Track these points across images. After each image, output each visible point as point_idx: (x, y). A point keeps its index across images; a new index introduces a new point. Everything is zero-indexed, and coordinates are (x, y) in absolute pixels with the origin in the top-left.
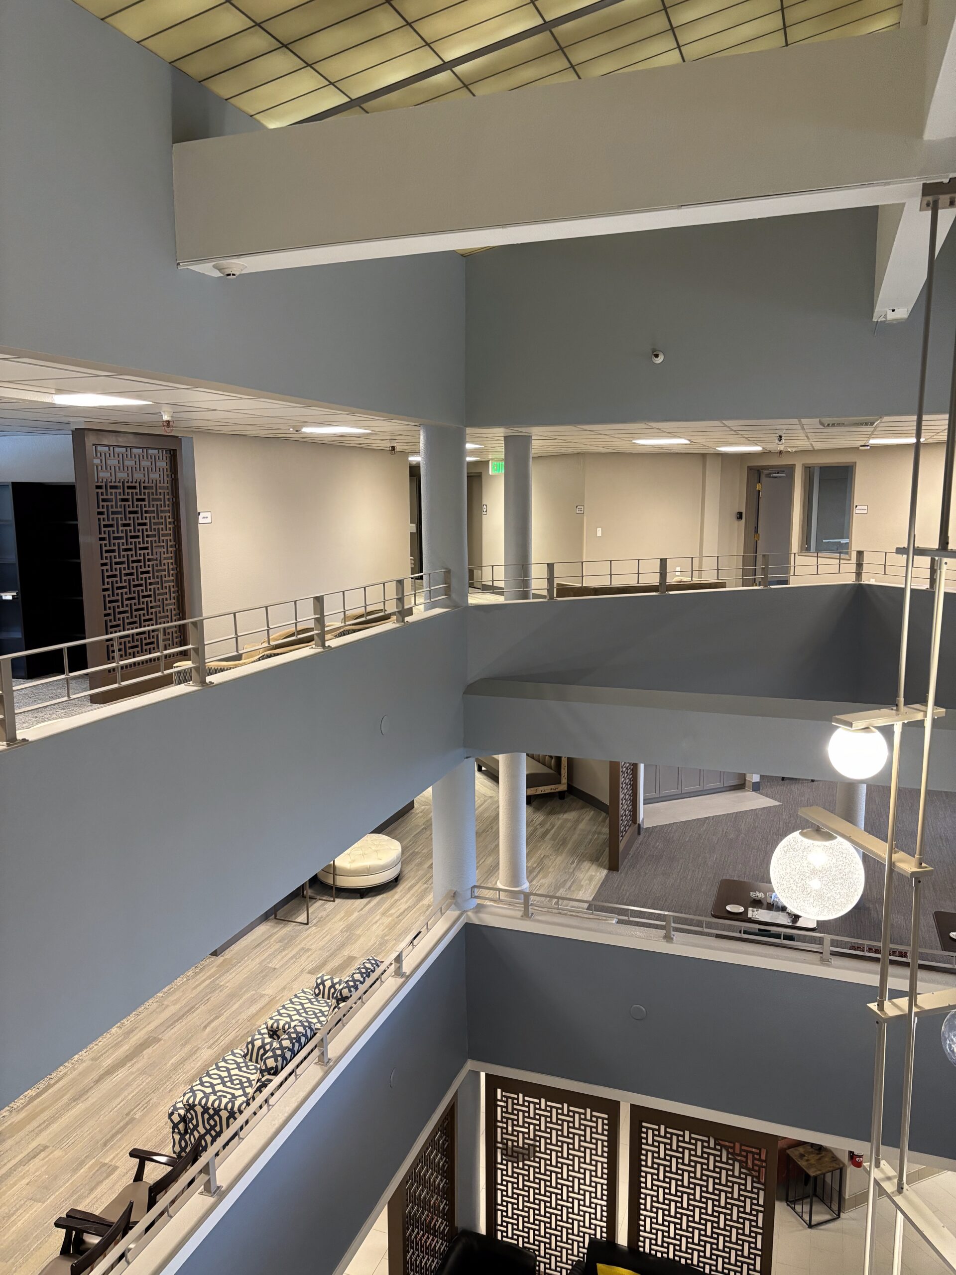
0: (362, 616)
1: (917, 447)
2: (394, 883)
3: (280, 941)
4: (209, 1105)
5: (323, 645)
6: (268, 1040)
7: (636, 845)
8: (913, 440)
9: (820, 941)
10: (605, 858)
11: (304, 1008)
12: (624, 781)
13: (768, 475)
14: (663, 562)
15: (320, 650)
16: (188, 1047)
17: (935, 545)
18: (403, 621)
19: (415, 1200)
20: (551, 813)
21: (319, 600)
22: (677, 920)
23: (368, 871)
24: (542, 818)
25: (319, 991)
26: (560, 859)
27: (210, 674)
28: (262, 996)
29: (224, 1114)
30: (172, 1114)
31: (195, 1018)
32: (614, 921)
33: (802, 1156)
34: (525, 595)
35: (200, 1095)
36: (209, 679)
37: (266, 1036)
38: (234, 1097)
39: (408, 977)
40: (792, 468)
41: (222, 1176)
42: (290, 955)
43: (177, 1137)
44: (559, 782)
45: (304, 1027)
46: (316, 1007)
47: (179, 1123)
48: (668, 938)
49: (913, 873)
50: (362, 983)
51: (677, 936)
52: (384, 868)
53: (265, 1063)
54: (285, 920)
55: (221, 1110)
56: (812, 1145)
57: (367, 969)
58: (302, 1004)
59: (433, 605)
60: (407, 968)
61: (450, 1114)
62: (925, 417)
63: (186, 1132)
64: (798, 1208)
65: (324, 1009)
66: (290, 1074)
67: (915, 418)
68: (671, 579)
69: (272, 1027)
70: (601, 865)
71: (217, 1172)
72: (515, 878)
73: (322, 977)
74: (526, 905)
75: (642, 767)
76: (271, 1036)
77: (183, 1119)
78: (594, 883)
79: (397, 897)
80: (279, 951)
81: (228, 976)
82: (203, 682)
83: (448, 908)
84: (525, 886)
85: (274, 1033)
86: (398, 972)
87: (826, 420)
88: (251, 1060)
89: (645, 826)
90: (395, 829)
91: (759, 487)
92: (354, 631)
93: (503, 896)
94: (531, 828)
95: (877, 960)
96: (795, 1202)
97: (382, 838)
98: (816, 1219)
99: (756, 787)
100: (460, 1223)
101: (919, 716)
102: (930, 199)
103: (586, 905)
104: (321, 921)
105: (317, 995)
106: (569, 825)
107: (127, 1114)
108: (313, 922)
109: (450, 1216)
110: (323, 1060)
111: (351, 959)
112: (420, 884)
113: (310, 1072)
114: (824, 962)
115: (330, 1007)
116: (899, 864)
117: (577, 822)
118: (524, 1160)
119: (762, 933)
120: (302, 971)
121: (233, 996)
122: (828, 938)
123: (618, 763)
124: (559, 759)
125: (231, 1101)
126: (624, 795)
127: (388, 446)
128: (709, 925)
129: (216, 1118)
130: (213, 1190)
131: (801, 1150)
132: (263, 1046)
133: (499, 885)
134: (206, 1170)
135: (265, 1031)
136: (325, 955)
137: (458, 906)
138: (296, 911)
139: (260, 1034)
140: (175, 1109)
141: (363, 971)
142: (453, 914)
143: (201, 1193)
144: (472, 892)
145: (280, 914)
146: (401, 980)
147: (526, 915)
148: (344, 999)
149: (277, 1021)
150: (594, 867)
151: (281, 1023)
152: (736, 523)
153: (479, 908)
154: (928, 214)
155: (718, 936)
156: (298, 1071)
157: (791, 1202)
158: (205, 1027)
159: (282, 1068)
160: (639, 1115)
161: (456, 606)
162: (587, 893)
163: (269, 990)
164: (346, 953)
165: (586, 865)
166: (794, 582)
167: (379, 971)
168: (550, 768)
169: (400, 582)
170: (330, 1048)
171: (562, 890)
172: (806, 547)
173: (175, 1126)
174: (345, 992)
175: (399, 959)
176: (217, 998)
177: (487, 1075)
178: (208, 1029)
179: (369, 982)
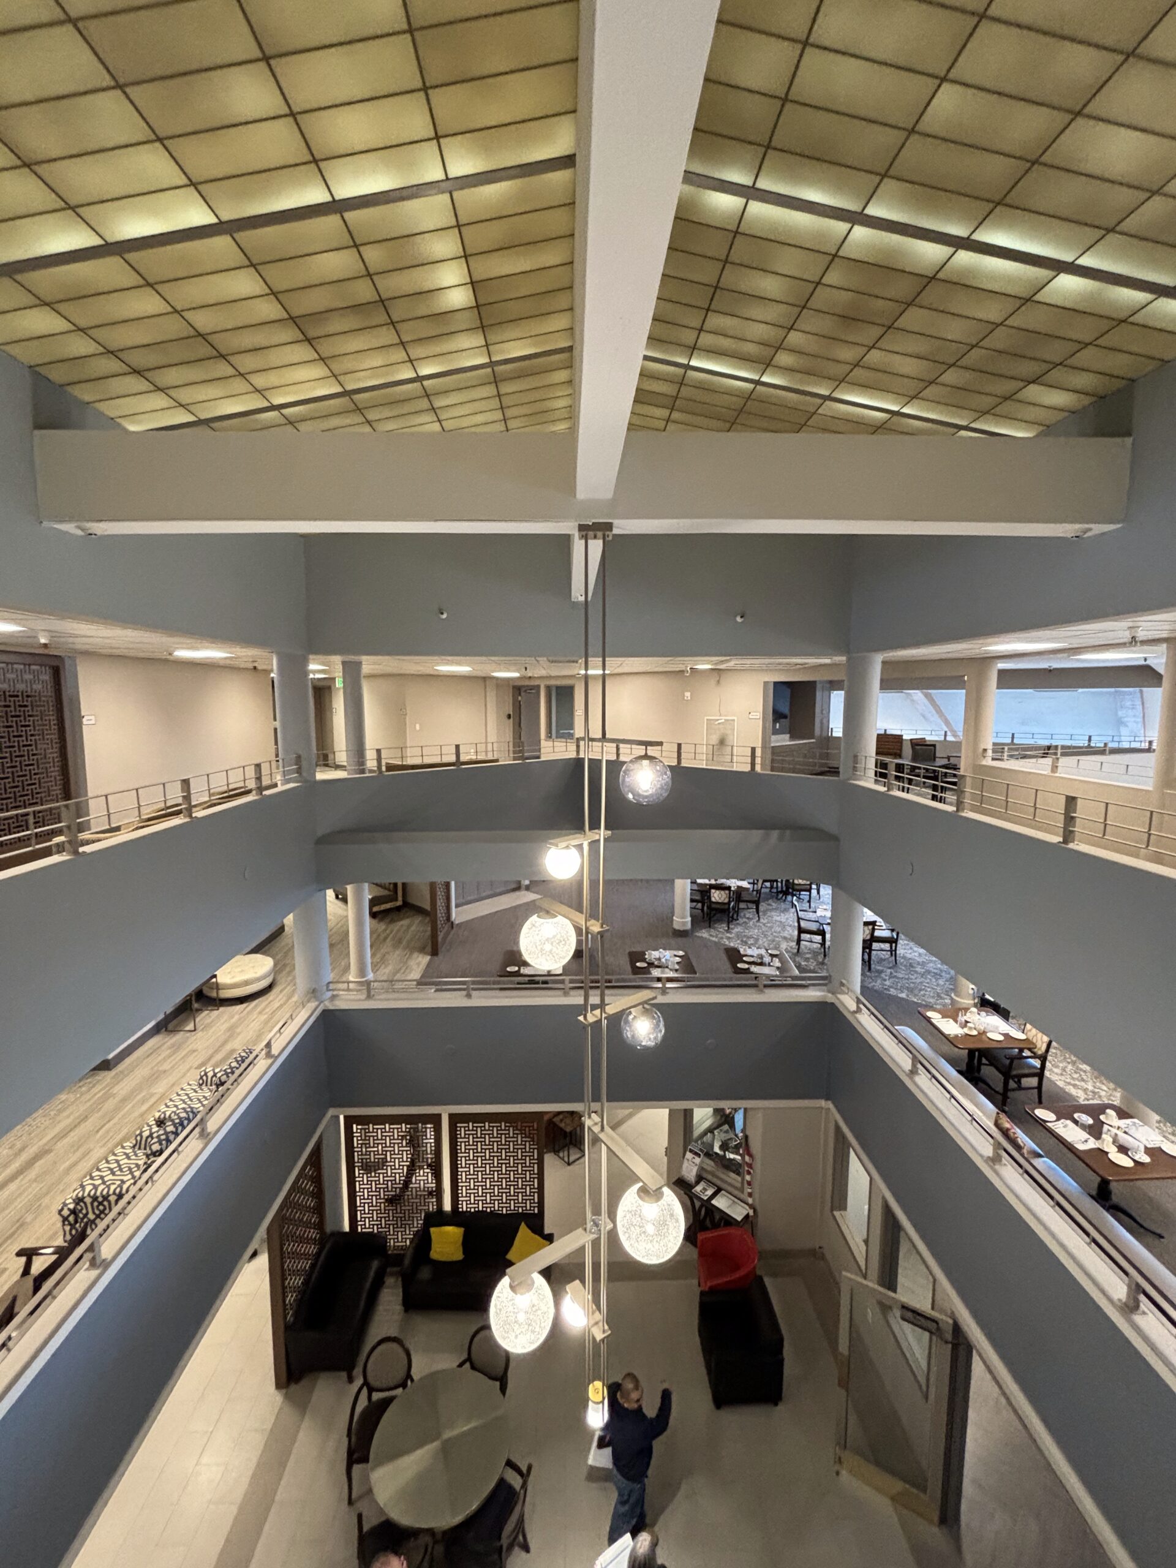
0: (226, 792)
1: (604, 676)
2: (269, 988)
3: (170, 1048)
4: (98, 1193)
5: (190, 816)
6: (155, 1129)
7: (451, 936)
8: (601, 672)
9: (562, 982)
10: (429, 949)
11: (189, 1098)
12: (440, 894)
13: (525, 691)
14: (457, 747)
15: (187, 820)
16: (81, 1150)
17: (600, 736)
18: (261, 794)
19: (290, 1221)
20: (392, 921)
21: (186, 783)
22: (474, 983)
23: (246, 983)
24: (384, 927)
25: (203, 1082)
26: (397, 952)
27: (82, 845)
28: (152, 1095)
29: (113, 1198)
30: (62, 1209)
31: (89, 1125)
32: (433, 991)
33: (561, 1121)
34: (363, 771)
35: (88, 1188)
36: (81, 850)
37: (154, 1126)
38: (123, 1182)
39: (277, 1057)
40: (538, 687)
41: (106, 1250)
42: (179, 1058)
43: (68, 1228)
44: (396, 900)
45: (187, 1112)
46: (200, 1094)
47: (69, 1216)
48: (469, 996)
49: (599, 933)
50: (237, 1068)
51: (474, 993)
52: (259, 979)
53: (150, 1149)
54: (175, 1031)
55: (109, 1196)
56: (568, 1112)
57: (242, 1057)
58: (187, 1095)
59: (288, 781)
60: (275, 1051)
61: (317, 1152)
62: (607, 659)
63: (76, 1222)
64: (561, 1155)
65: (206, 1095)
66: (174, 1152)
67: (601, 659)
68: (463, 758)
69: (159, 1118)
70: (426, 954)
71: (102, 1248)
72: (362, 972)
73: (205, 1070)
74: (369, 990)
75: (453, 884)
76: (158, 1126)
77: (73, 1212)
78: (421, 967)
79: (271, 998)
80: (170, 1056)
81: (122, 1085)
82: (76, 852)
83: (308, 1001)
84: (370, 976)
85: (160, 1123)
86: (269, 1055)
87: (550, 658)
88: (139, 1149)
89: (457, 922)
90: (269, 949)
91: (520, 698)
92: (220, 804)
93: (351, 986)
94: (375, 936)
95: (598, 987)
96: (558, 1151)
97: (258, 957)
98: (572, 1159)
99: (528, 888)
100: (329, 1228)
101: (597, 837)
102: (584, 533)
103: (415, 983)
104: (207, 1027)
105: (201, 1085)
106: (405, 928)
107: (18, 1221)
108: (199, 1027)
109: (320, 1226)
110: (204, 1134)
111: (233, 1051)
112: (289, 988)
113: (193, 1145)
114: (566, 994)
115: (211, 1091)
116: (591, 928)
117: (409, 927)
118: (375, 1171)
119: (531, 982)
120: (191, 1068)
121: (124, 1100)
122: (567, 978)
123: (435, 883)
124: (395, 885)
125: (121, 1186)
126: (440, 903)
127: (251, 666)
128: (494, 983)
129: (106, 1203)
130: (98, 1262)
131: (561, 1117)
132: (151, 1135)
133: (351, 979)
134: (91, 1248)
135: (154, 1122)
136: (210, 1052)
137: (316, 998)
138: (185, 1022)
139: (149, 1126)
140: (65, 1204)
141: (239, 1059)
142: (312, 1005)
143: (87, 1269)
144: (328, 987)
145: (170, 1026)
146: (270, 1061)
147: (369, 997)
148: (222, 1084)
149: (164, 1113)
150: (421, 956)
151: (168, 1114)
152: (507, 721)
153: (334, 997)
154: (583, 541)
155: (501, 989)
156: (180, 1149)
157: (556, 1152)
158: (98, 1131)
159: (167, 1148)
160: (454, 1119)
161: (306, 781)
162: (416, 974)
163: (160, 1088)
164: (228, 1047)
165: (416, 955)
166: (543, 758)
167: (252, 1057)
168: (389, 890)
169: (258, 766)
170: (209, 1124)
171: (398, 975)
172: (549, 736)
173: (65, 1219)
174: (224, 1078)
175: (268, 1045)
176: (110, 1104)
177: (345, 1117)
178: (101, 1133)
179: (244, 1066)
